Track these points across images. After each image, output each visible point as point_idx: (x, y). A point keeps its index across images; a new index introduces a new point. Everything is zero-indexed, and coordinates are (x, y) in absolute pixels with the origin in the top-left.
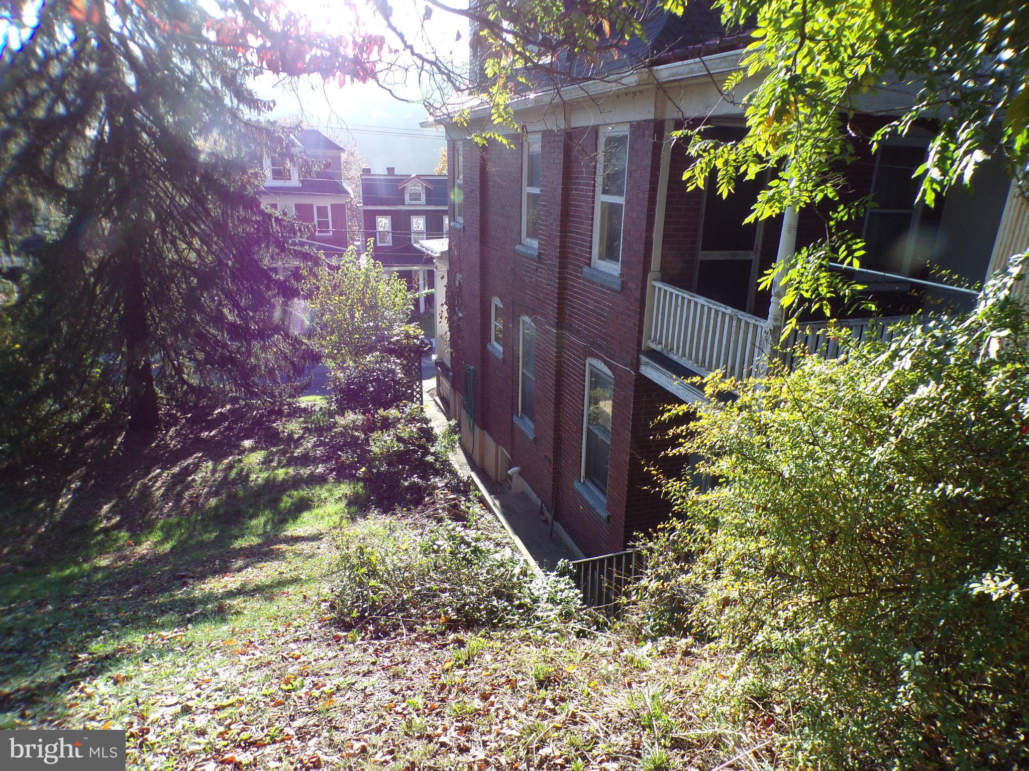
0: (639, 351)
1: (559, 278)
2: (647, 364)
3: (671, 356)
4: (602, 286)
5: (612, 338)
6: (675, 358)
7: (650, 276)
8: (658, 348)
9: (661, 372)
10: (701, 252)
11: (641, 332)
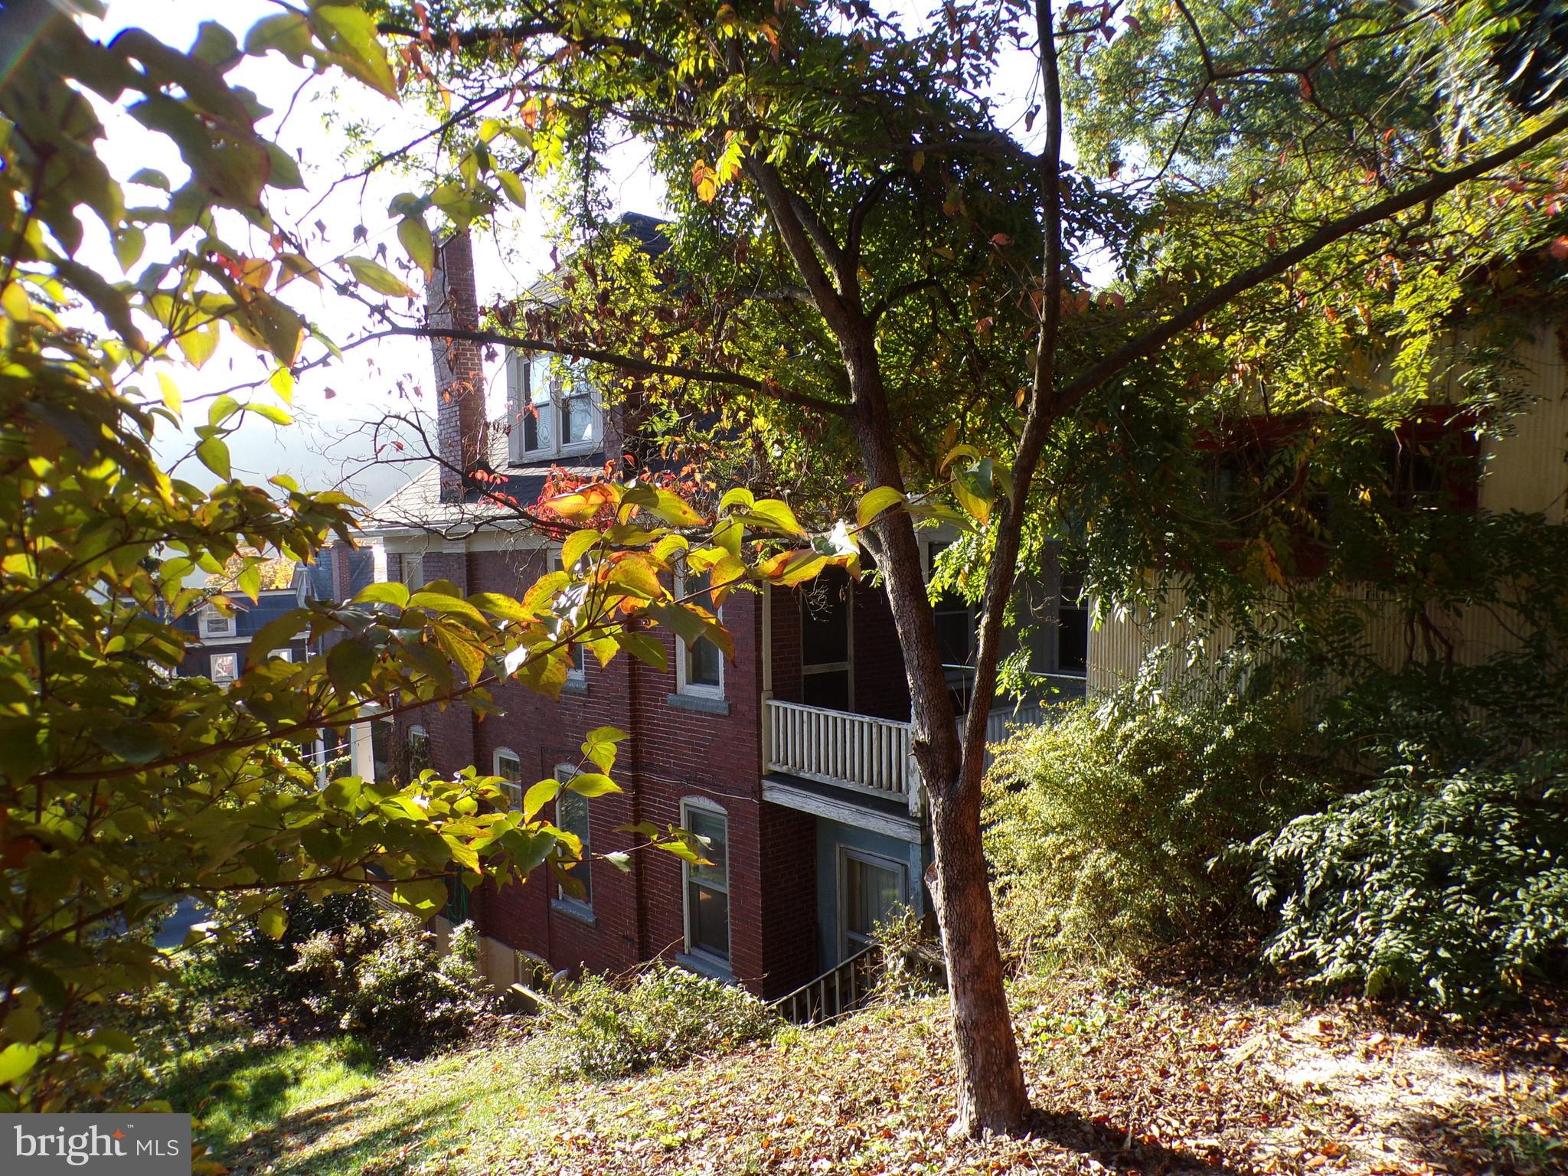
0: (761, 777)
1: (631, 711)
2: (771, 789)
3: (802, 774)
4: (700, 713)
5: (720, 768)
6: (808, 776)
7: (763, 696)
8: (784, 769)
9: (792, 793)
10: (804, 667)
11: (760, 756)
